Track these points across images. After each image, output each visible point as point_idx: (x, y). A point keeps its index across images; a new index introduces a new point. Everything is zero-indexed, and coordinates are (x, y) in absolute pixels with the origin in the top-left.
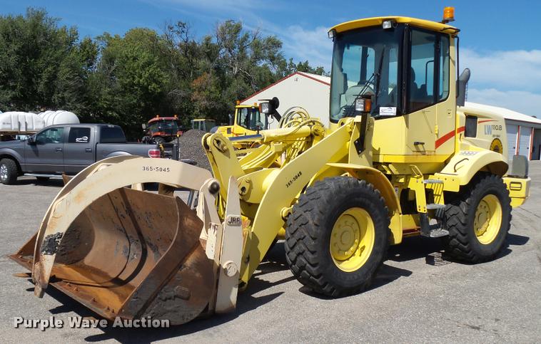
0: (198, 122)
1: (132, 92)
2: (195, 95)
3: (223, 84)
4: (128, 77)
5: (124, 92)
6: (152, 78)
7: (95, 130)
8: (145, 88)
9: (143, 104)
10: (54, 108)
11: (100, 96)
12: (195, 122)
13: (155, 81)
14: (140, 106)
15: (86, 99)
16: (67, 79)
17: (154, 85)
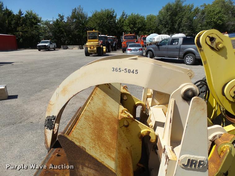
1: (210, 25)
4: (209, 19)
5: (207, 25)
8: (215, 23)
11: (197, 27)
16: (185, 22)
17: (220, 21)
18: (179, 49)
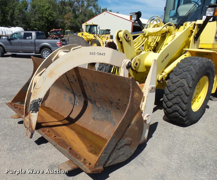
0: (68, 31)
1: (42, 20)
2: (66, 21)
3: (76, 17)
4: (41, 14)
5: (39, 20)
6: (50, 15)
7: (34, 34)
8: (47, 18)
9: (46, 25)
10: (15, 26)
11: (31, 21)
12: (66, 31)
13: (51, 16)
14: (46, 26)
15: (26, 23)
16: (18, 14)
18: (35, 44)
